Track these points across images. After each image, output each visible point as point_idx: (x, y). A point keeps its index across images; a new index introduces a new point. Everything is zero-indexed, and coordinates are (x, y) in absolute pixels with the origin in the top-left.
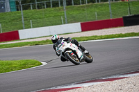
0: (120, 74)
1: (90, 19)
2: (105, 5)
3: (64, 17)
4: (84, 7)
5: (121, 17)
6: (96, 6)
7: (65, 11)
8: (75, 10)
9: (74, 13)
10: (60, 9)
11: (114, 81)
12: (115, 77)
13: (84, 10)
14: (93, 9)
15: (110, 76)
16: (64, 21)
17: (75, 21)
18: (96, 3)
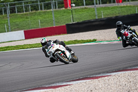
0: (63, 81)
1: (33, 27)
2: (48, 12)
3: (7, 25)
4: (27, 14)
5: (64, 25)
6: (40, 14)
7: (8, 19)
8: (18, 18)
9: (18, 21)
10: (3, 17)
11: (57, 89)
12: (58, 84)
13: (27, 18)
14: (36, 17)
15: (53, 83)
16: (8, 29)
17: (19, 29)
18: (40, 11)
